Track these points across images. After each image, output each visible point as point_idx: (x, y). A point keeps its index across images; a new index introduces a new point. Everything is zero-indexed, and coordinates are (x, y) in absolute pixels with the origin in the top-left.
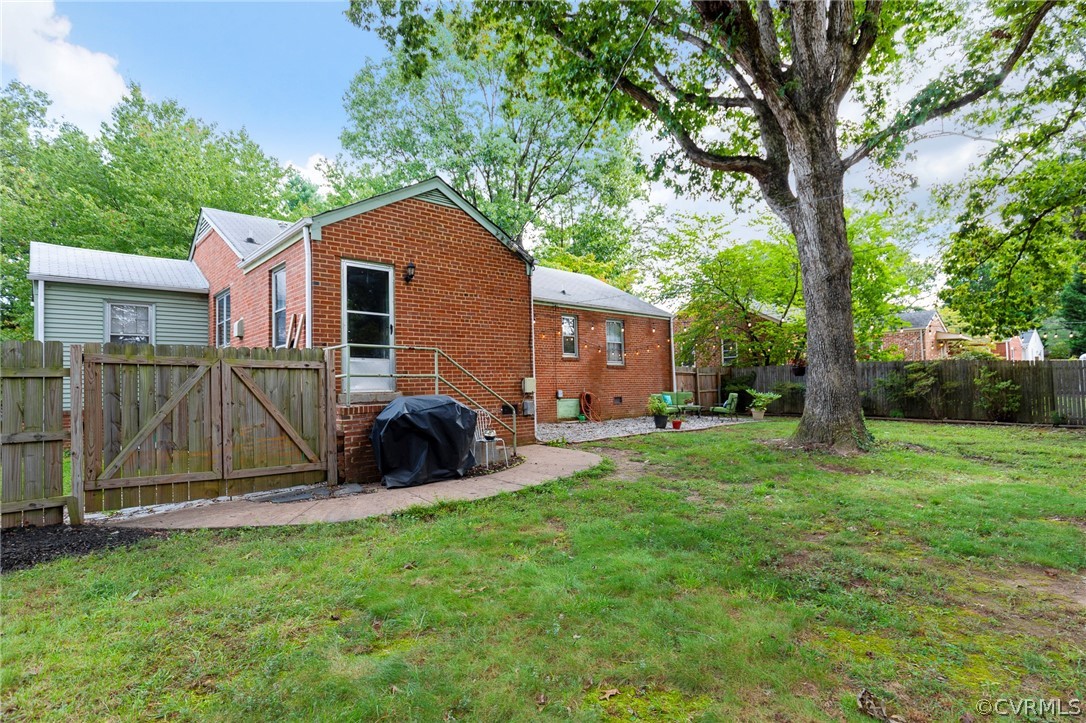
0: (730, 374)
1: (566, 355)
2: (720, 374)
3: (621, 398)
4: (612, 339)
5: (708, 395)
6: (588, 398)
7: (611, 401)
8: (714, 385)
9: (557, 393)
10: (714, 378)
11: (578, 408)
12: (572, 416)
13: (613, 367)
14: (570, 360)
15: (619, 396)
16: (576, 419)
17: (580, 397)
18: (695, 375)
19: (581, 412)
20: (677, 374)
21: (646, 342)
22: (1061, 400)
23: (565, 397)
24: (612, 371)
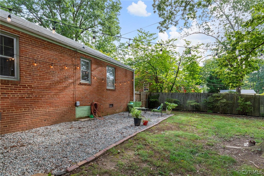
0: (150, 95)
1: (83, 81)
2: (148, 94)
3: (113, 104)
4: (110, 77)
5: (144, 102)
6: (96, 105)
7: (108, 106)
8: (146, 98)
9: (76, 103)
10: (145, 95)
11: (90, 111)
12: (86, 115)
13: (109, 90)
14: (85, 84)
15: (112, 103)
16: (88, 117)
17: (91, 105)
18: (140, 95)
19: (91, 113)
20: (135, 94)
21: (124, 80)
22: (262, 108)
23: (81, 105)
24: (109, 92)
